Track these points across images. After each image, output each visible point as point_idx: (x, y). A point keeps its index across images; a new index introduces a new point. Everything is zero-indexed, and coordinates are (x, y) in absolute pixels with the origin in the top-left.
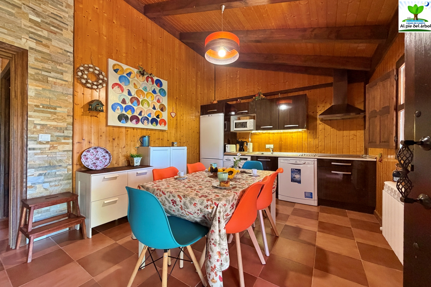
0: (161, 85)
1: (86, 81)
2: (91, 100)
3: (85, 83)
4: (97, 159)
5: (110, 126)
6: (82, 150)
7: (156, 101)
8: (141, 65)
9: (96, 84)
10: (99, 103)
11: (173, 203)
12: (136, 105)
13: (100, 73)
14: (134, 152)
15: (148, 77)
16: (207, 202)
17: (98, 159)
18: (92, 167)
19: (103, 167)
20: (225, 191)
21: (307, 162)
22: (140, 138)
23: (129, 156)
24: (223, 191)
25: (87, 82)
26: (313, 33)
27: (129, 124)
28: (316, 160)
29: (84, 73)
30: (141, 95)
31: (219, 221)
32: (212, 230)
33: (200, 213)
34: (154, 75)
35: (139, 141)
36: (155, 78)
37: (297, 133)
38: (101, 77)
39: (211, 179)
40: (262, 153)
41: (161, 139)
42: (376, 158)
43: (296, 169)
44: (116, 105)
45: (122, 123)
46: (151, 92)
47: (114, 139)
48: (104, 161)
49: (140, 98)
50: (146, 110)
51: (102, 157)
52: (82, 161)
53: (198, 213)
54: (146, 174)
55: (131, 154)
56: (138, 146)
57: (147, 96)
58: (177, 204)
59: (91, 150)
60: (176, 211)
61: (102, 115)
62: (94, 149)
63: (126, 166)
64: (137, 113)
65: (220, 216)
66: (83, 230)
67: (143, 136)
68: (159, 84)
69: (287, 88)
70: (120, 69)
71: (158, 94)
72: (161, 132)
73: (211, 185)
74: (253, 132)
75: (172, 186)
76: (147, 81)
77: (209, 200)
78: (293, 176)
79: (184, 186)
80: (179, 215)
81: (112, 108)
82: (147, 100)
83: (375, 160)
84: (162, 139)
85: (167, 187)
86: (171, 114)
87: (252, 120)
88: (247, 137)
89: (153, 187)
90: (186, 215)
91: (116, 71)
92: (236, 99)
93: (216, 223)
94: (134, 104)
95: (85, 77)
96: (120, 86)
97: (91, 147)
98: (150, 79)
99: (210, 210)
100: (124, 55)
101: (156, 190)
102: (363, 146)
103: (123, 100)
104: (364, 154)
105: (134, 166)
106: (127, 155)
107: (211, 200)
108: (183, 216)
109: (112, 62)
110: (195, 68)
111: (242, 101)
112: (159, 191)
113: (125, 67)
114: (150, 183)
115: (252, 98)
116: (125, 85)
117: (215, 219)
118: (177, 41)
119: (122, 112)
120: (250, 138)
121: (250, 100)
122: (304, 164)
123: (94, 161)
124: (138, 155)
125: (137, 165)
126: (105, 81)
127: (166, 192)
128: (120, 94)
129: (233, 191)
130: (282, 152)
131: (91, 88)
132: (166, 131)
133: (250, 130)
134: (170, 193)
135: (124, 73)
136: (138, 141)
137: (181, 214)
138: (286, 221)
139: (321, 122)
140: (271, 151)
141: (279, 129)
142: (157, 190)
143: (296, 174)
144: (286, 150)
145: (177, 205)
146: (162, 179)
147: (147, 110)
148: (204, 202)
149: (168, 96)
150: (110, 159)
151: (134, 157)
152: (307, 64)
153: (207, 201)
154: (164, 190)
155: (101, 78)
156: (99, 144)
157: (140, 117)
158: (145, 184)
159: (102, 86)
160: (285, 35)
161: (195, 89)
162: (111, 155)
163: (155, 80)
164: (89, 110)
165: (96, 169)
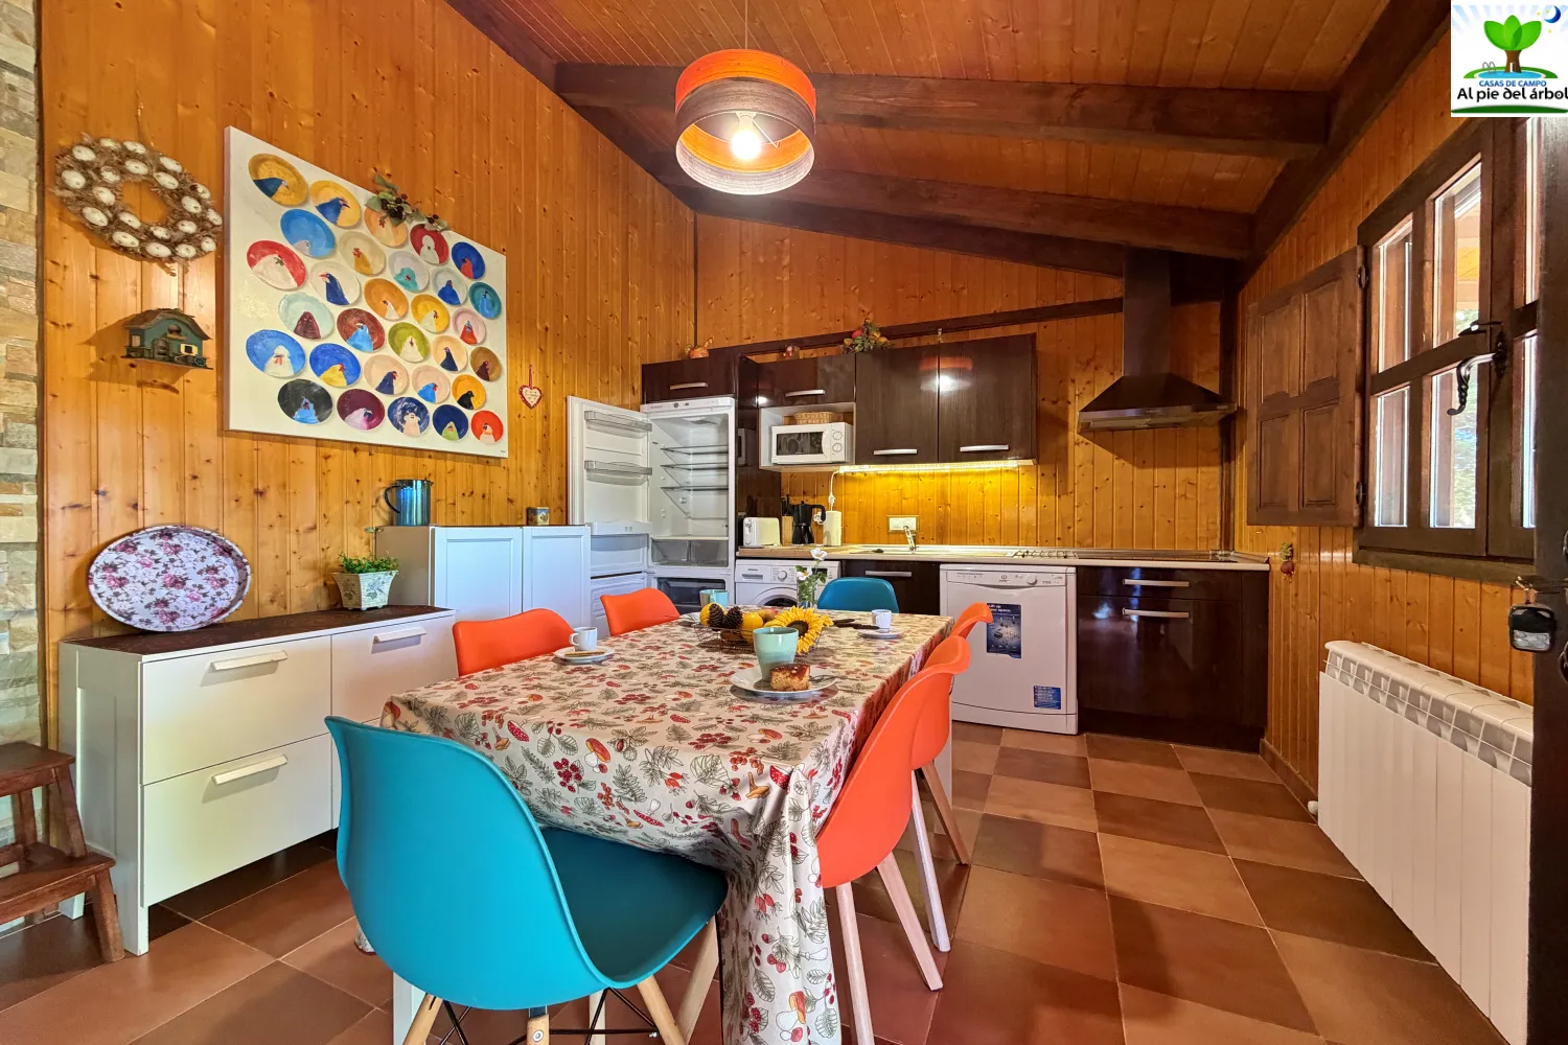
0: (477, 268)
1: (110, 215)
2: (139, 312)
3: (104, 229)
4: (176, 582)
5: (238, 433)
6: (95, 544)
7: (457, 337)
8: (389, 175)
9: (166, 237)
10: (181, 323)
11: (566, 776)
12: (365, 345)
13: (187, 188)
14: (357, 548)
15: (419, 231)
16: (736, 768)
17: (178, 582)
18: (148, 622)
19: (206, 618)
20: (796, 707)
21: (1041, 579)
22: (388, 489)
23: (336, 566)
24: (789, 708)
25: (116, 224)
26: (1078, 103)
27: (335, 428)
28: (1073, 570)
29: (101, 177)
30: (390, 307)
31: (794, 852)
32: (765, 895)
33: (696, 819)
34: (446, 224)
35: (383, 502)
36: (452, 239)
37: (998, 477)
38: (191, 205)
39: (716, 655)
40: (876, 549)
41: (478, 492)
42: (1268, 562)
43: (1004, 606)
44: (270, 342)
45: (302, 420)
46: (436, 296)
47: (260, 493)
48: (212, 593)
49: (383, 316)
50: (411, 369)
51: (200, 573)
52: (95, 595)
53: (687, 817)
54: (418, 642)
55: (346, 560)
56: (378, 523)
57: (416, 313)
58: (585, 779)
59: (142, 541)
60: (577, 809)
61: (197, 382)
62: (161, 536)
63: (321, 613)
64: (369, 381)
65: (796, 827)
66: (103, 920)
67: (402, 481)
68: (469, 264)
69: (964, 312)
70: (288, 180)
71: (465, 307)
72: (478, 468)
73: (727, 682)
74: (843, 470)
75: (555, 699)
76: (418, 247)
77: (741, 760)
78: (993, 632)
79: (608, 695)
80: (592, 827)
81: (251, 351)
82: (415, 328)
83: (1266, 567)
84: (484, 496)
85: (531, 704)
86: (521, 393)
87: (842, 426)
88: (820, 487)
89: (463, 706)
90: (625, 827)
91: (268, 187)
92: (780, 347)
93: (779, 861)
94: (357, 342)
95: (106, 196)
96: (287, 257)
97: (144, 529)
98: (428, 241)
99: (748, 804)
100: (307, 121)
101: (479, 720)
102: (1218, 522)
103: (302, 319)
104: (1221, 549)
105: (359, 610)
106: (327, 564)
107: (752, 757)
108: (611, 830)
109: (243, 146)
110: (618, 215)
111: (804, 354)
112: (492, 724)
113: (312, 174)
114: (448, 687)
115: (842, 342)
116: (314, 255)
117: (775, 842)
118: (545, 97)
119: (297, 372)
120: (831, 495)
121: (831, 351)
122: (1033, 585)
123: (162, 593)
124: (376, 563)
125: (372, 604)
126: (214, 226)
127: (527, 729)
128: (289, 293)
129: (830, 709)
130: (946, 544)
131: (136, 253)
132: (503, 462)
133: (833, 463)
134: (550, 730)
135: (306, 202)
136: (377, 500)
137: (600, 822)
138: (984, 799)
139: (1081, 438)
140: (911, 541)
141: (938, 462)
142: (484, 718)
143: (1005, 623)
144: (961, 538)
145: (584, 785)
146: (498, 665)
147: (418, 373)
148: (719, 766)
149: (508, 319)
150: (242, 583)
151: (361, 572)
152: (1037, 226)
153: (734, 761)
154: (518, 720)
155: (193, 210)
156: (182, 513)
157: (386, 401)
158: (420, 693)
159: (199, 248)
160: (976, 102)
161: (617, 296)
162: (245, 564)
163: (451, 246)
164: (129, 356)
165: (168, 627)
